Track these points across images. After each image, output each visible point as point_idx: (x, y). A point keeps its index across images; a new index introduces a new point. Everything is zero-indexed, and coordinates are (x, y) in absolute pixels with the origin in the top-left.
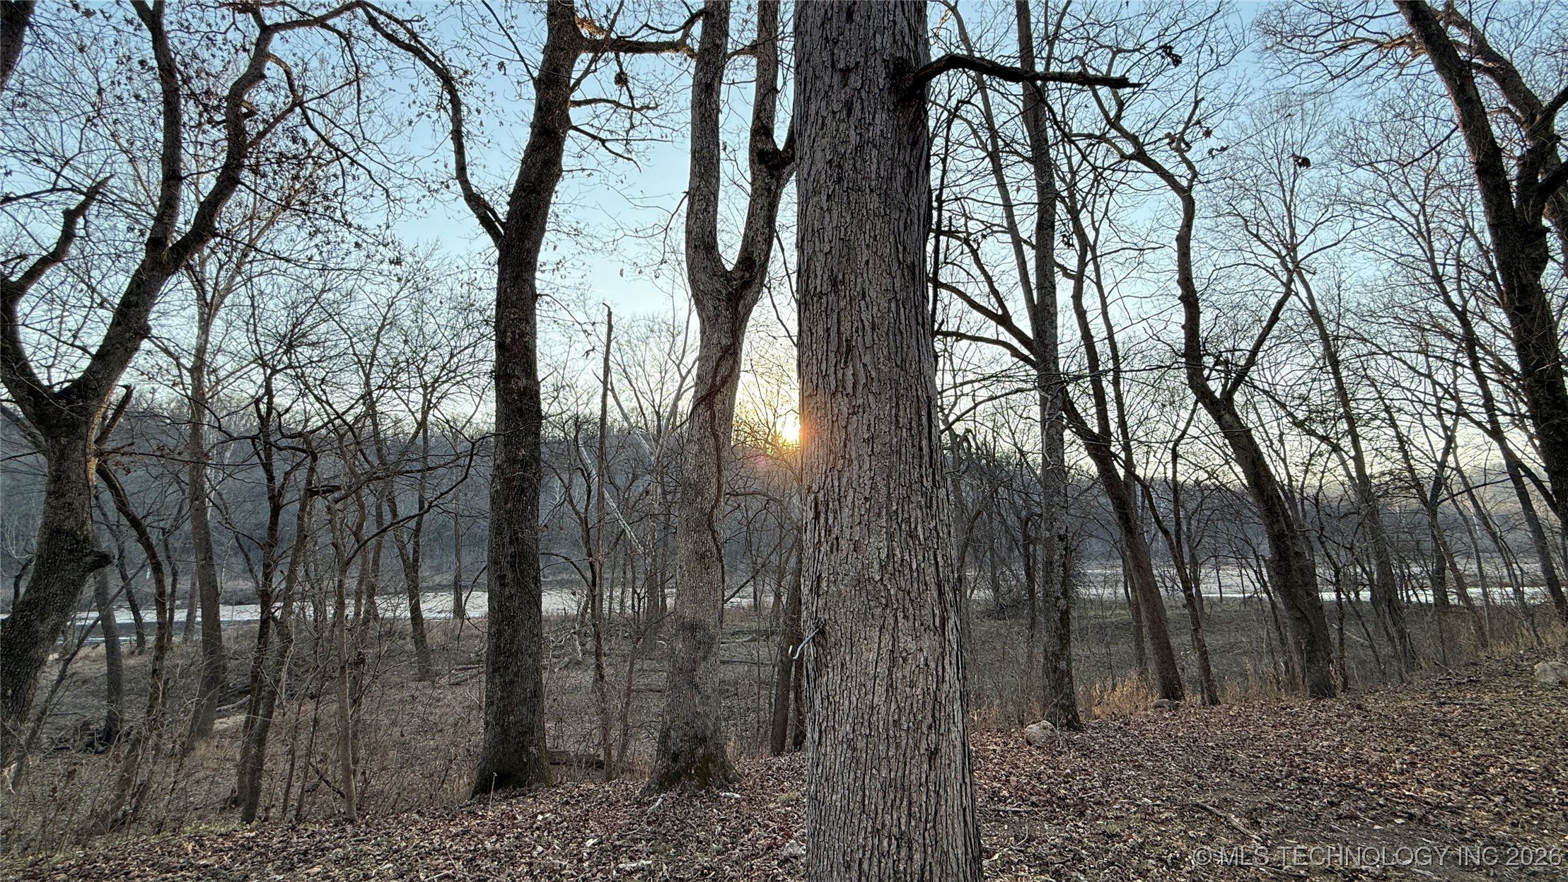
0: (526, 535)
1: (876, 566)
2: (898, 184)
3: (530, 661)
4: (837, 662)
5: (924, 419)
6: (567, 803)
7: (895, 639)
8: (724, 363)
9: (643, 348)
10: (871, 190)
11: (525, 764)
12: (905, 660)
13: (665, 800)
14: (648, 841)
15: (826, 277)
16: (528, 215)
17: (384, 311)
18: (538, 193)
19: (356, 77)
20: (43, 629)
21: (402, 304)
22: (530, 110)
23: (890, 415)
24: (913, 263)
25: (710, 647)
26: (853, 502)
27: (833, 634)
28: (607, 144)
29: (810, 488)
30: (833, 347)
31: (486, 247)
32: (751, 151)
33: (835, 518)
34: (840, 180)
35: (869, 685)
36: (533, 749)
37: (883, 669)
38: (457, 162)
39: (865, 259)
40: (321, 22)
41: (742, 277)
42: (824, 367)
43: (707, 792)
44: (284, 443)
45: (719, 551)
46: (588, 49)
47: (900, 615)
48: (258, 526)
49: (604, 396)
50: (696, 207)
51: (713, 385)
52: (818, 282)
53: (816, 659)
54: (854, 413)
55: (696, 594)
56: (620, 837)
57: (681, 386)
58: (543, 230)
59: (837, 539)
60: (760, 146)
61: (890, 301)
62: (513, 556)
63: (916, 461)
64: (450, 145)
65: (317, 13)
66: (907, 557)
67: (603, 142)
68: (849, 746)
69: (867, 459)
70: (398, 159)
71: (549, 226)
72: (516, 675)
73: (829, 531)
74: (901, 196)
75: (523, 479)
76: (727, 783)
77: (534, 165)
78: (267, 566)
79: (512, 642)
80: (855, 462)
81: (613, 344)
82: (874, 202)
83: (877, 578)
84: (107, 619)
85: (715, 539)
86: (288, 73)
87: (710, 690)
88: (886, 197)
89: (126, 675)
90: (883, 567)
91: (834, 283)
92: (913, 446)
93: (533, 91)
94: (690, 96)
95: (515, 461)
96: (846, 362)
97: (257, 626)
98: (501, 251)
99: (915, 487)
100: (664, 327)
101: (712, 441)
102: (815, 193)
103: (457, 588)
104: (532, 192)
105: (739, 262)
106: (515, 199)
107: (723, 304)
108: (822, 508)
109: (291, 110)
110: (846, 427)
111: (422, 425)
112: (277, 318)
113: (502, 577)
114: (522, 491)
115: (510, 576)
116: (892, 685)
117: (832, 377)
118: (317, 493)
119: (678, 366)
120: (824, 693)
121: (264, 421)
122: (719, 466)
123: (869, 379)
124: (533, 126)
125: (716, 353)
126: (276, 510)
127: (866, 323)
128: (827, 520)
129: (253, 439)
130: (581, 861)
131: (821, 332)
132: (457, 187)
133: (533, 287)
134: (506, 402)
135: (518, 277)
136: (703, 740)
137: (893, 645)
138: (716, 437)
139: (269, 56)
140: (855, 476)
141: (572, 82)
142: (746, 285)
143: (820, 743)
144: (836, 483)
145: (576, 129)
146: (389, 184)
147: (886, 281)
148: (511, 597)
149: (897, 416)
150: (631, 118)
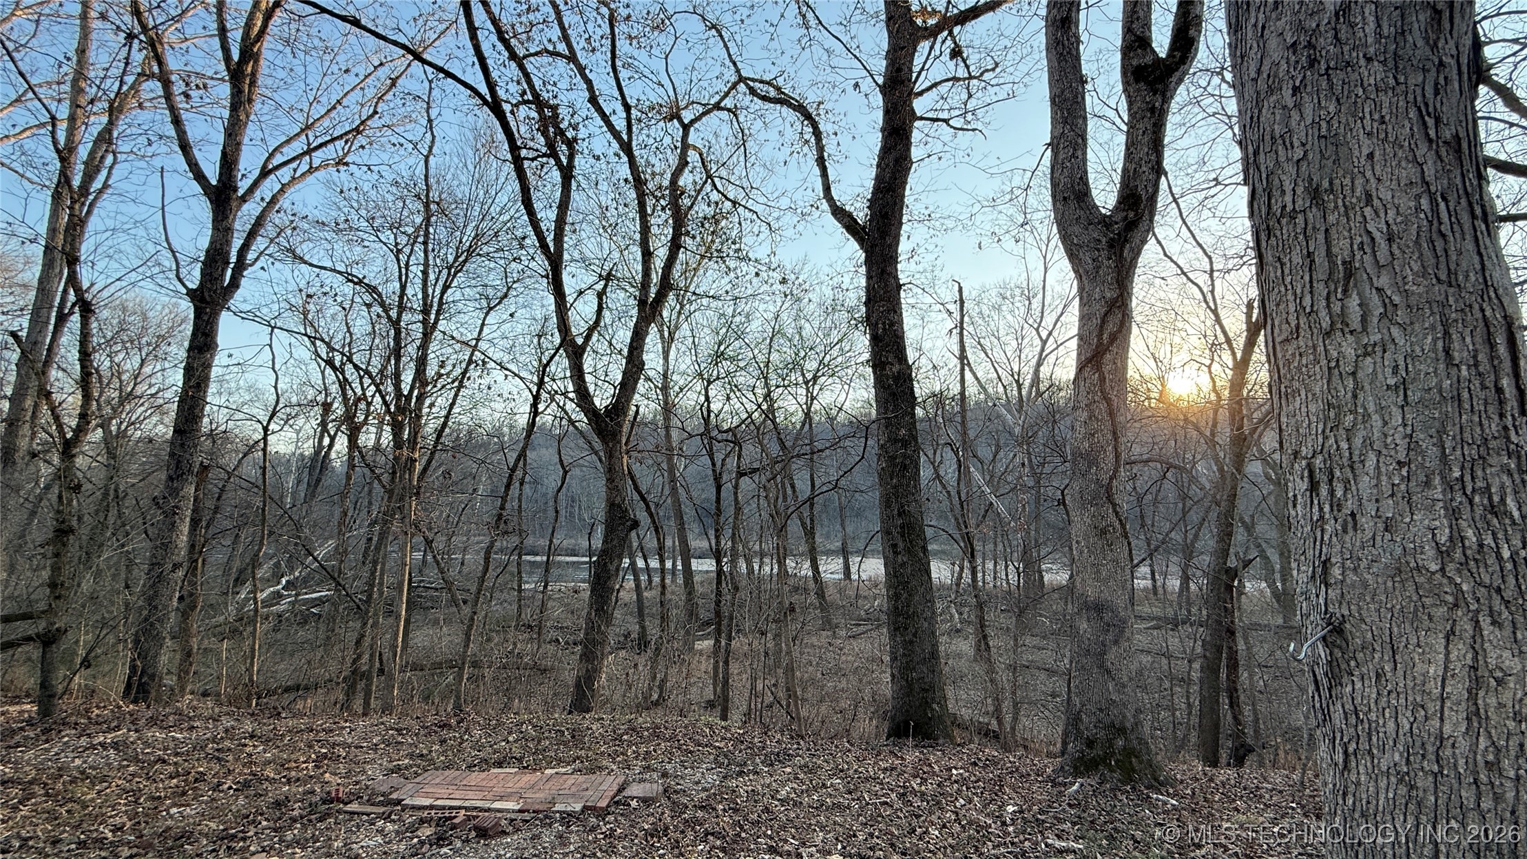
0: (912, 508)
1: (1430, 551)
2: (1416, 37)
3: (926, 625)
4: (1369, 669)
5: (1502, 350)
6: (975, 764)
7: (1477, 651)
8: (1110, 318)
9: (996, 318)
10: (1369, 60)
11: (930, 719)
12: (1499, 682)
13: (1082, 785)
14: (1074, 824)
15: (1300, 190)
16: (887, 213)
17: (772, 324)
18: (894, 191)
19: (743, 139)
20: (612, 568)
21: (784, 316)
22: (879, 116)
23: (1435, 350)
24: (1457, 137)
25: (1122, 632)
26: (1378, 467)
27: (1357, 636)
28: (951, 122)
29: (1296, 454)
30: (1321, 273)
31: (853, 251)
32: (1124, 73)
33: (1346, 490)
34: (1312, 62)
35: (1433, 707)
36: (935, 706)
37: (1457, 688)
38: (823, 185)
39: (1365, 151)
40: (717, 107)
41: (1126, 218)
42: (1307, 301)
43: (1133, 788)
44: (719, 437)
45: (1123, 525)
46: (926, 38)
47: (1485, 622)
48: (707, 500)
49: (962, 370)
50: (1061, 156)
51: (1100, 344)
52: (1288, 198)
53: (1330, 663)
54: (1366, 354)
55: (1098, 572)
56: (1041, 812)
57: (1043, 350)
58: (901, 224)
59: (1353, 515)
60: (1135, 62)
61: (1418, 197)
62: (902, 527)
63: (1491, 409)
64: (817, 171)
65: (712, 101)
66: (1489, 540)
67: (946, 121)
68: (1401, 781)
69: (1396, 412)
70: (775, 195)
71: (905, 219)
72: (915, 635)
73: (1337, 506)
74: (1423, 50)
75: (905, 456)
76: (1159, 784)
77: (887, 165)
78: (717, 530)
79: (908, 606)
80: (1375, 417)
81: (966, 319)
82: (1375, 73)
83: (1434, 567)
84: (633, 564)
85: (1117, 513)
86: (701, 155)
87: (1125, 679)
88: (1396, 63)
89: (646, 604)
90: (1443, 554)
91: (1315, 194)
92: (1483, 387)
93: (880, 97)
94: (1044, 41)
95: (896, 441)
96: (1345, 291)
97: (714, 575)
98: (866, 252)
99: (1493, 444)
100: (1017, 292)
101: (1104, 405)
102: (1271, 91)
103: (845, 553)
104: (888, 191)
105: (1119, 202)
106: (872, 203)
107: (1104, 254)
108: (1323, 478)
109: (706, 182)
110: (1354, 374)
111: (807, 414)
112: (707, 342)
113: (894, 546)
114: (905, 467)
115: (901, 545)
116: (1477, 713)
117: (1323, 313)
118: (745, 474)
119: (1037, 330)
120: (1349, 707)
121: (707, 420)
122: (1114, 433)
123: (1389, 307)
124: (883, 130)
125: (1099, 309)
126: (719, 489)
127: (1377, 235)
128: (1332, 492)
129: (701, 435)
130: (1004, 823)
131: (1297, 259)
132: (825, 206)
133: (896, 278)
134: (883, 387)
135: (883, 272)
136: (1122, 731)
137: (1475, 659)
138: (1108, 401)
139: (689, 146)
140: (1376, 435)
141: (914, 75)
142: (1131, 225)
143: (1345, 767)
144: (1344, 445)
145: (922, 118)
146: (770, 219)
147: (1408, 172)
148: (903, 564)
149: (1447, 351)
150: (968, 88)
